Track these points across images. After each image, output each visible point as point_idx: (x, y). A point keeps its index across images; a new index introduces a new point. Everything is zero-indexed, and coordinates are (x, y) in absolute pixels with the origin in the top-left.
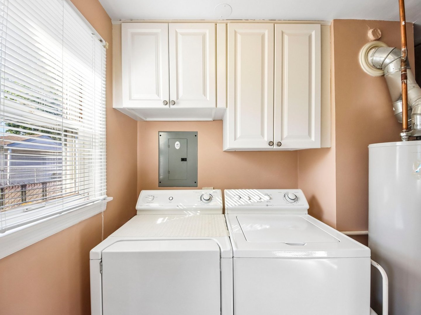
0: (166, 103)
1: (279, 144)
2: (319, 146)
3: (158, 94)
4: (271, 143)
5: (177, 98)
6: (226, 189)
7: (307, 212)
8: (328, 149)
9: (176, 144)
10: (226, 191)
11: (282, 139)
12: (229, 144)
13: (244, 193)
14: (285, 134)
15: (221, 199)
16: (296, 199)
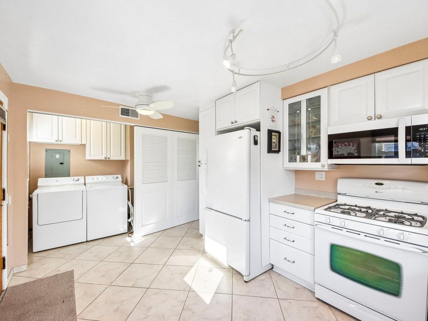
0: (57, 141)
1: (109, 158)
2: (124, 159)
3: (52, 136)
4: (106, 158)
5: (62, 139)
6: (87, 176)
7: (121, 182)
8: (129, 160)
9: (56, 156)
10: (86, 177)
11: (110, 156)
12: (88, 157)
13: (95, 177)
14: (111, 155)
15: (84, 180)
16: (117, 178)
